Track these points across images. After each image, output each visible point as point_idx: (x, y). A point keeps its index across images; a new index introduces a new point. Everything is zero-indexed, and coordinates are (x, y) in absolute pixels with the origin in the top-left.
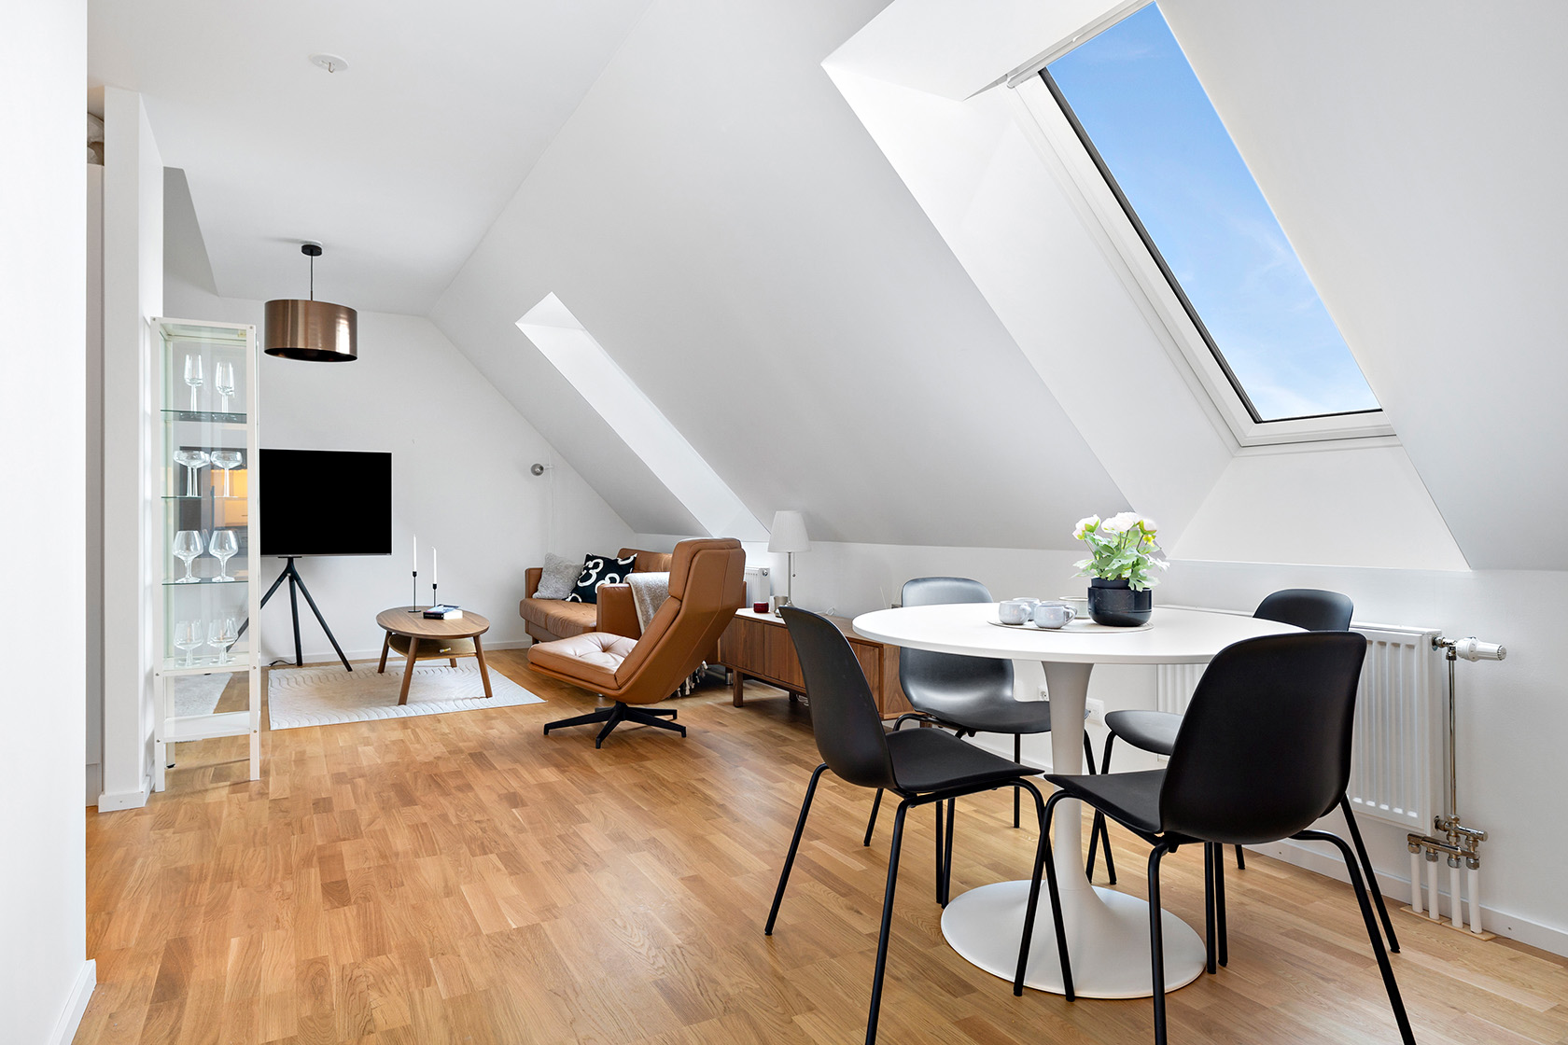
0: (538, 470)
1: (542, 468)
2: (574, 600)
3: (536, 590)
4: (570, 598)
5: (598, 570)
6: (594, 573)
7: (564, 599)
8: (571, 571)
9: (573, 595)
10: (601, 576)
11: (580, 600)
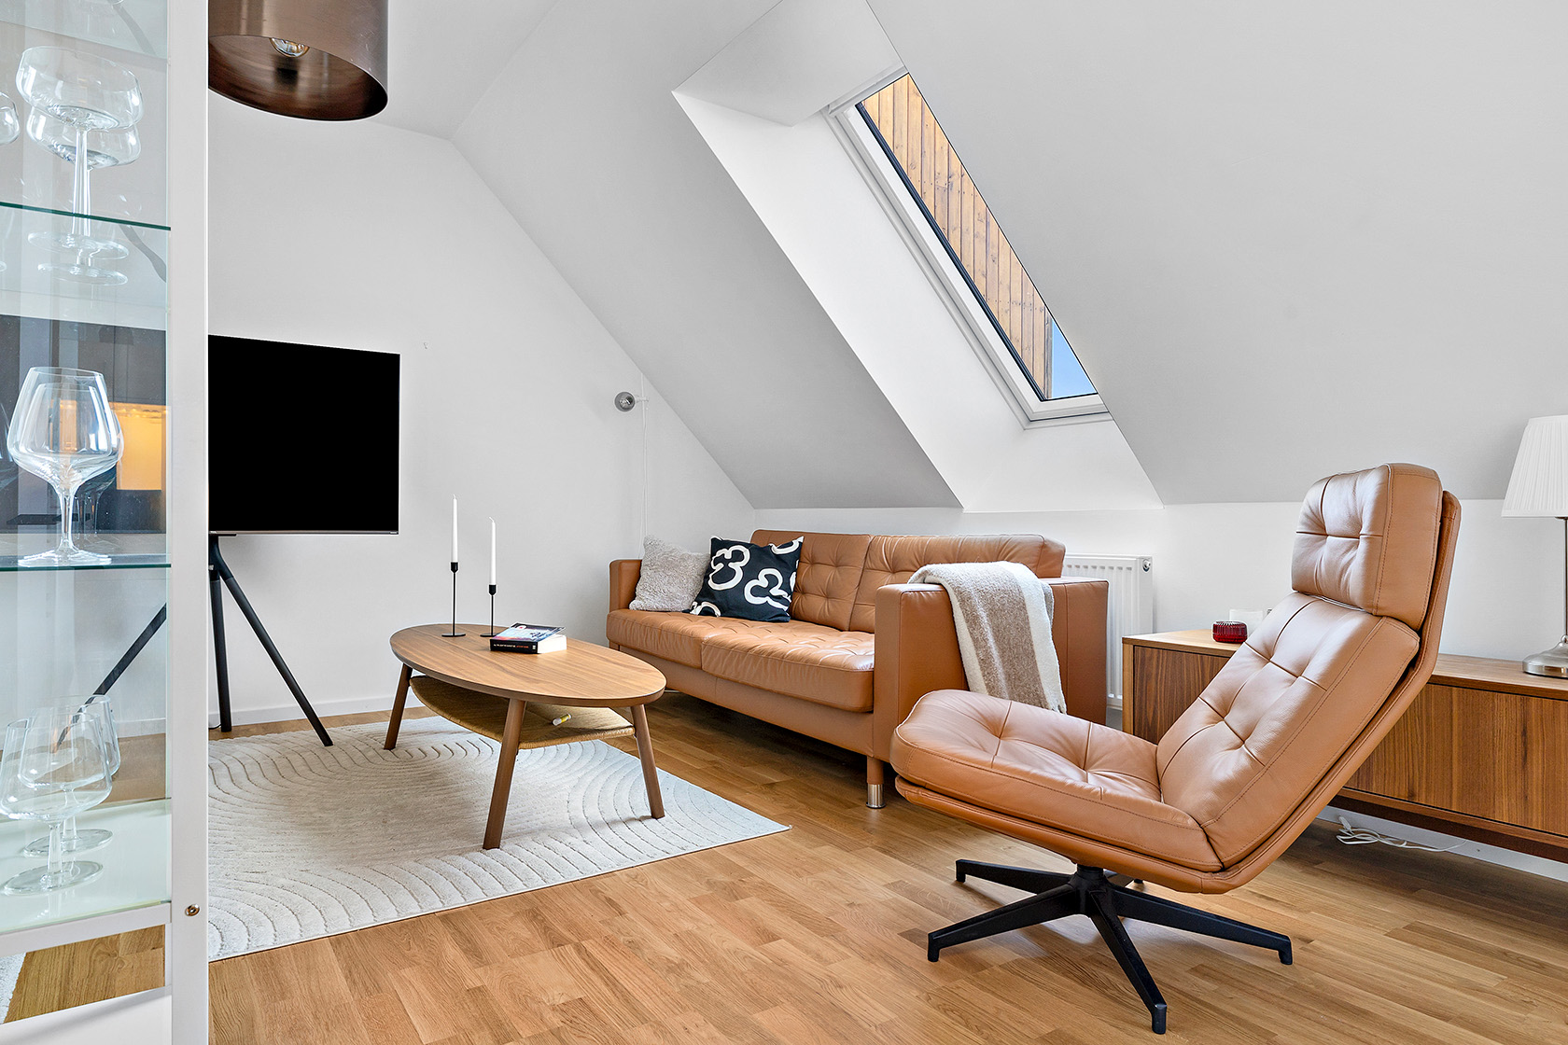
0: (626, 403)
1: (631, 400)
2: (706, 612)
3: (633, 596)
4: (698, 610)
5: (744, 563)
6: (736, 566)
7: (687, 611)
8: (690, 563)
9: (704, 604)
10: (750, 572)
11: (718, 612)
